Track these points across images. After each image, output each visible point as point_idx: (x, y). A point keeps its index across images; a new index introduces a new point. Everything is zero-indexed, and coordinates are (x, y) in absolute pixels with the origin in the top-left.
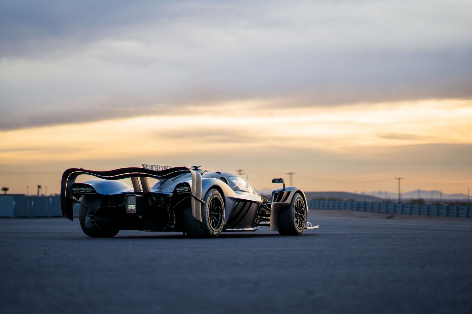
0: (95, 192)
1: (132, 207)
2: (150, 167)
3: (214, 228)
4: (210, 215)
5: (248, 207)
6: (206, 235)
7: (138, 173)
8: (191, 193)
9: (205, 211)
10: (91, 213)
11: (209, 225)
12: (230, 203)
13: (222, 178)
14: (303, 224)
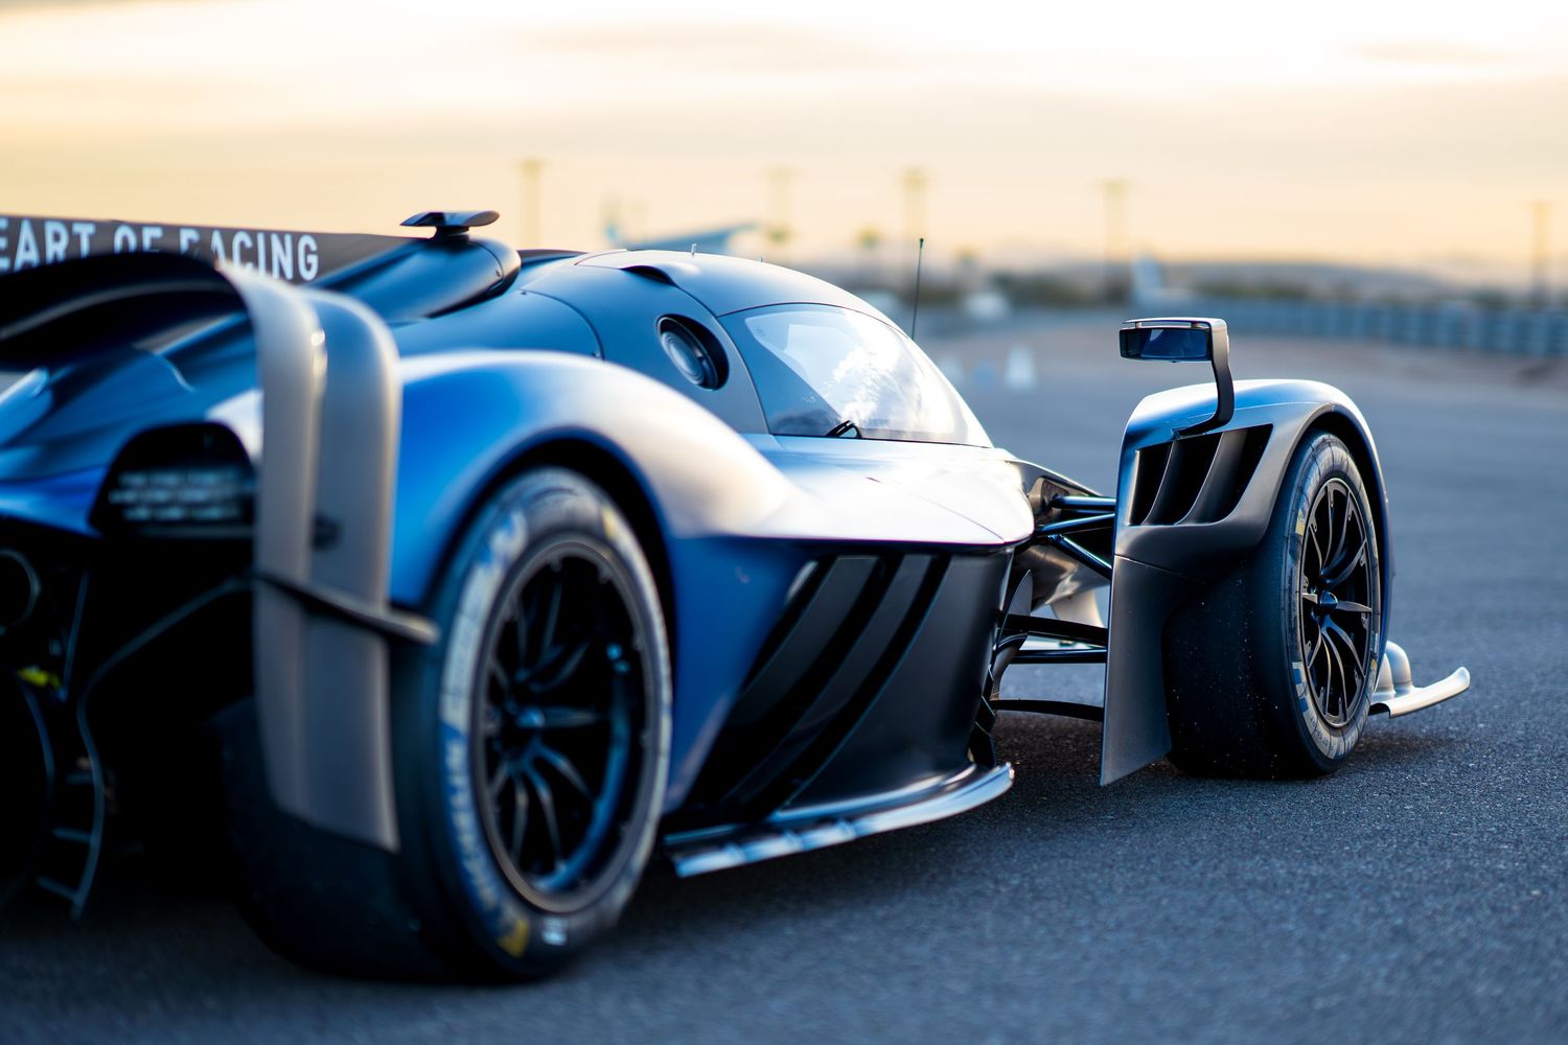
8: (250, 547)
9: (437, 723)
13: (684, 329)
14: (1358, 681)
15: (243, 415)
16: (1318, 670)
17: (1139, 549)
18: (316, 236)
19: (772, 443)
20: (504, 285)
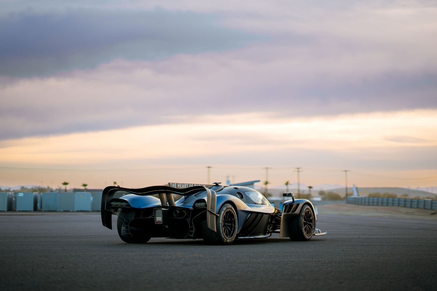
0: (129, 205)
1: (159, 219)
2: (176, 185)
3: (227, 236)
4: (224, 225)
5: (260, 218)
6: (220, 242)
7: (164, 190)
8: (206, 208)
9: (219, 223)
10: (126, 223)
11: (223, 235)
12: (243, 216)
13: (239, 193)
14: (311, 231)
15: (206, 198)
16: (306, 229)
17: (284, 215)
18: (205, 185)
19: (247, 204)
20: (222, 189)
